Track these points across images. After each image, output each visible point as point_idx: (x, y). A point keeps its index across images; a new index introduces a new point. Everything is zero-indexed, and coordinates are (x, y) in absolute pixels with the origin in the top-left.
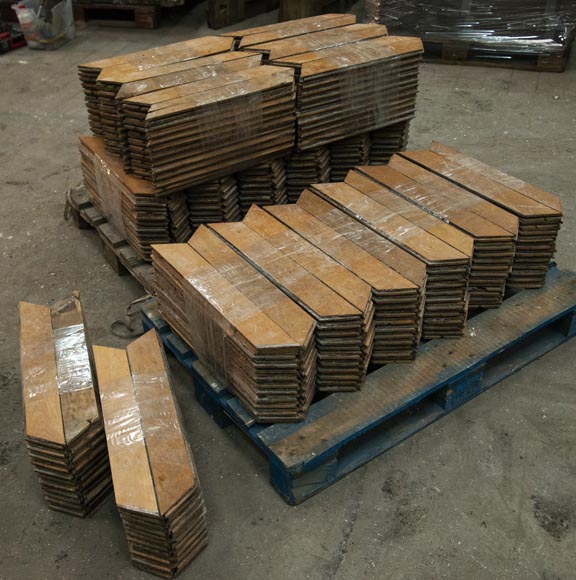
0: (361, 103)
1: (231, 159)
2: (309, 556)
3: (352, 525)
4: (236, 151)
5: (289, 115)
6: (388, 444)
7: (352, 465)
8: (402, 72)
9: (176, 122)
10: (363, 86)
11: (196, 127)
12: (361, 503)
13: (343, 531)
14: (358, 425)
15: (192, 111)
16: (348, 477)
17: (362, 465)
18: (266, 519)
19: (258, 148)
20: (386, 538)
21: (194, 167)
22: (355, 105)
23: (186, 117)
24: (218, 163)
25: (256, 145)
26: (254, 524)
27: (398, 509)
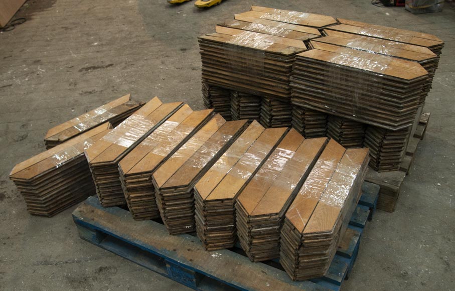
0: (341, 94)
1: (243, 83)
2: (51, 252)
3: (74, 262)
4: (247, 80)
5: (284, 76)
6: (130, 257)
7: (110, 248)
8: (383, 89)
9: (213, 46)
10: (344, 83)
11: (223, 54)
12: (89, 261)
13: (69, 260)
14: (108, 228)
15: (222, 44)
16: (105, 251)
17: (115, 254)
18: (70, 231)
19: (261, 86)
20: (67, 277)
21: (222, 77)
22: (335, 93)
23: (219, 45)
24: (236, 82)
25: (260, 83)
26: (66, 228)
27: (89, 277)
